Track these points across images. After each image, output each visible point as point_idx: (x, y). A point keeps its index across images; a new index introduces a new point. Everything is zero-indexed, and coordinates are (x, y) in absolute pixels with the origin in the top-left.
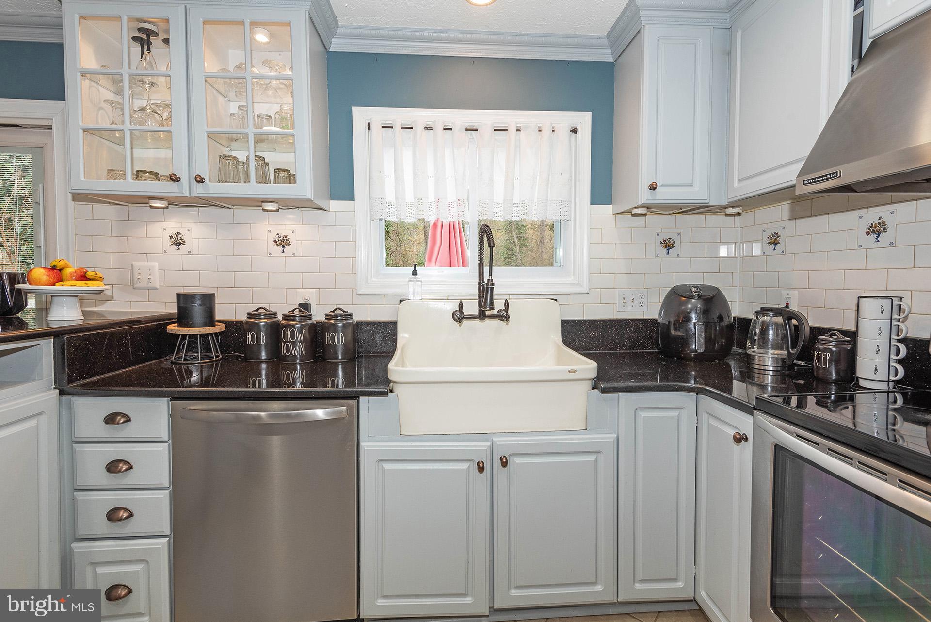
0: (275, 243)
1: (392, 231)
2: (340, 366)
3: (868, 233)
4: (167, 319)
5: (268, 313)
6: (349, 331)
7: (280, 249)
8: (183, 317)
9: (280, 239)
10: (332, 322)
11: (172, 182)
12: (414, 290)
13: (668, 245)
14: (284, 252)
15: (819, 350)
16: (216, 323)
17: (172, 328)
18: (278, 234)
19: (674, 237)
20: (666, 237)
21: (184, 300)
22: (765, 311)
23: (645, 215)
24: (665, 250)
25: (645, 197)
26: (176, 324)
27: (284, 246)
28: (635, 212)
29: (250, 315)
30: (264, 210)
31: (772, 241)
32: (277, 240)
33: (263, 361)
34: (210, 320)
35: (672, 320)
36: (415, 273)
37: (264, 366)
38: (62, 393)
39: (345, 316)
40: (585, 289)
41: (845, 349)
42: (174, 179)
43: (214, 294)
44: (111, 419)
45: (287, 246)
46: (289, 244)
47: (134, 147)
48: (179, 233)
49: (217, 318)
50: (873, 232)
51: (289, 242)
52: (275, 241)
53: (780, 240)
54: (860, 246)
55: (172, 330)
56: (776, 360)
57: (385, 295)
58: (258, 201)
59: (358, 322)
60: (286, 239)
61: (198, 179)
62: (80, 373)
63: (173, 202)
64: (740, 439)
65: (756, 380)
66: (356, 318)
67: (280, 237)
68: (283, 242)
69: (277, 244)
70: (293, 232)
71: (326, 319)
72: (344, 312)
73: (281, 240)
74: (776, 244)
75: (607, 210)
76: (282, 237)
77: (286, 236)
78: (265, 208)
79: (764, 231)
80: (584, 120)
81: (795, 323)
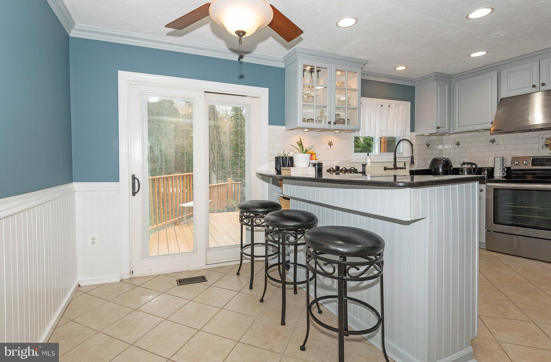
3: (490, 142)
7: (330, 146)
14: (331, 148)
22: (464, 163)
24: (427, 147)
32: (329, 143)
36: (368, 155)
41: (490, 171)
50: (492, 142)
51: (333, 144)
53: (461, 144)
54: (488, 145)
70: (333, 140)
72: (354, 168)
75: (414, 134)
79: (455, 141)
80: (408, 104)
81: (474, 166)
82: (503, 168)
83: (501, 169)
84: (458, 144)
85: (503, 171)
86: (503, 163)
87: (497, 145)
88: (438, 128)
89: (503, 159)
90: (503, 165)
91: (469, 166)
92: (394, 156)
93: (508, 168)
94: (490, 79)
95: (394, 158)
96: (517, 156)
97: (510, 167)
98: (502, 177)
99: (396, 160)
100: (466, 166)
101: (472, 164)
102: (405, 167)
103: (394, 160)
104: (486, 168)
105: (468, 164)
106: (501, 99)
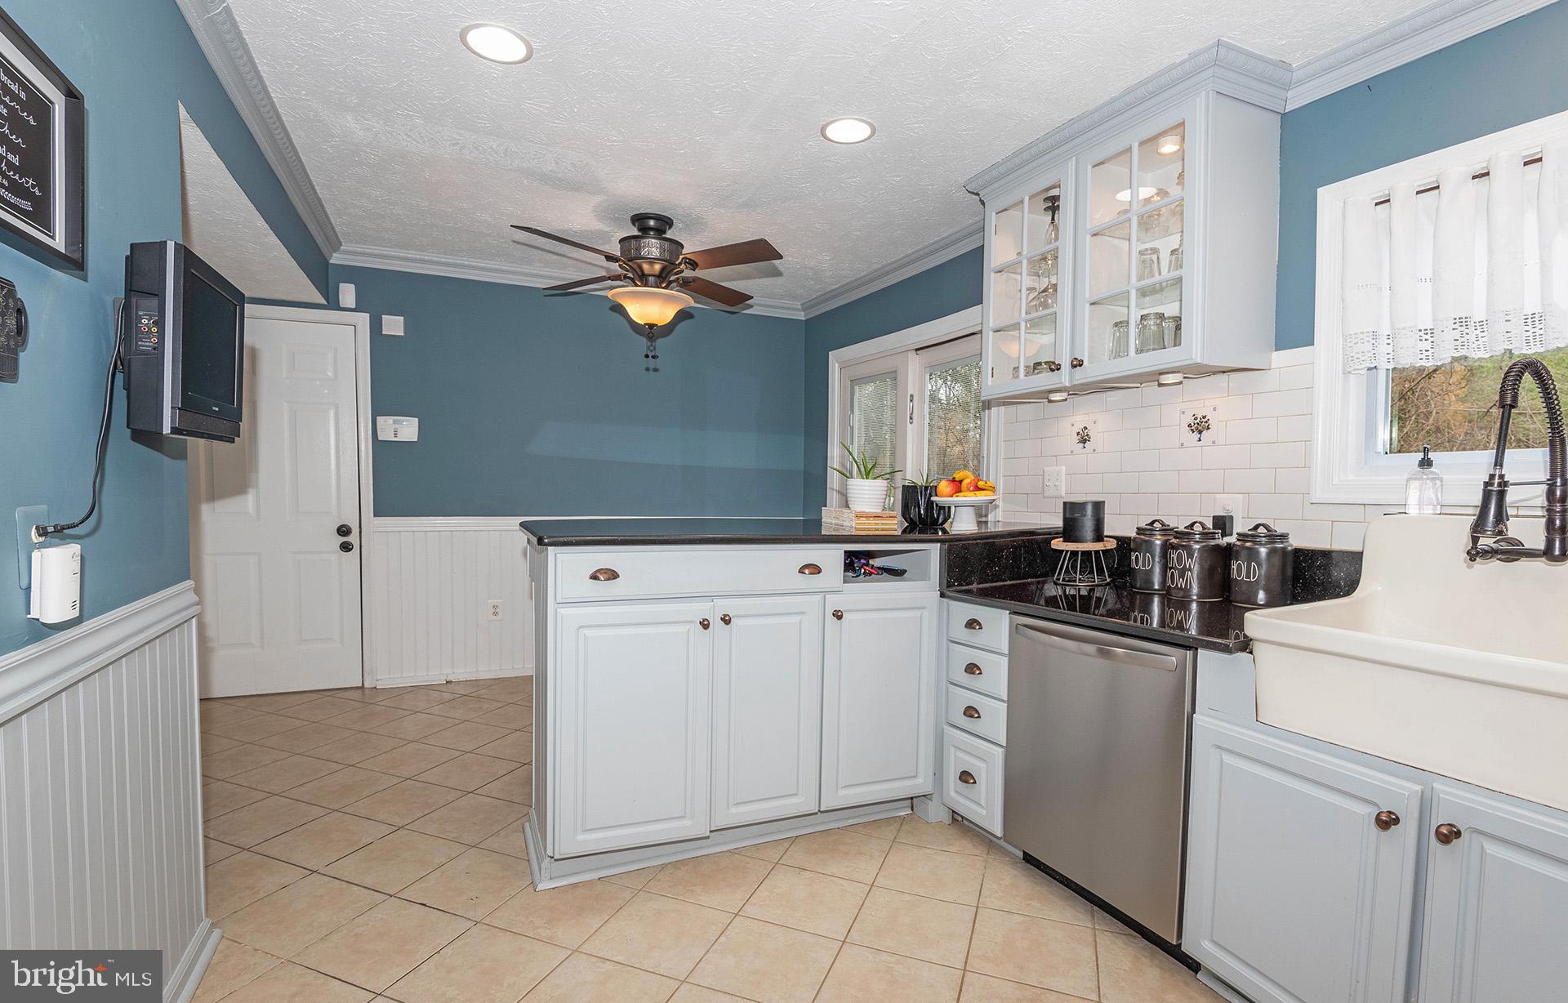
0: (1189, 429)
4: (1053, 534)
5: (1164, 527)
6: (1277, 560)
7: (1196, 436)
8: (1070, 531)
9: (1196, 422)
10: (1248, 544)
11: (1051, 373)
14: (1200, 440)
16: (1105, 539)
17: (1057, 544)
18: (1194, 415)
21: (1072, 511)
26: (1061, 539)
27: (1200, 432)
29: (1140, 531)
32: (1192, 424)
33: (1155, 592)
34: (1099, 537)
36: (1426, 463)
38: (942, 595)
39: (1270, 536)
42: (1055, 367)
43: (1104, 502)
44: (972, 624)
45: (1205, 431)
46: (1208, 428)
48: (1086, 428)
49: (1106, 533)
51: (1209, 425)
52: (1190, 426)
55: (1057, 546)
57: (1364, 505)
58: (1156, 374)
59: (1297, 551)
60: (1204, 420)
62: (956, 580)
63: (1075, 391)
66: (1295, 542)
67: (1196, 418)
68: (1200, 427)
69: (1192, 430)
70: (1215, 409)
71: (1238, 540)
73: (1198, 424)
76: (1199, 419)
77: (1204, 417)
78: (1164, 382)
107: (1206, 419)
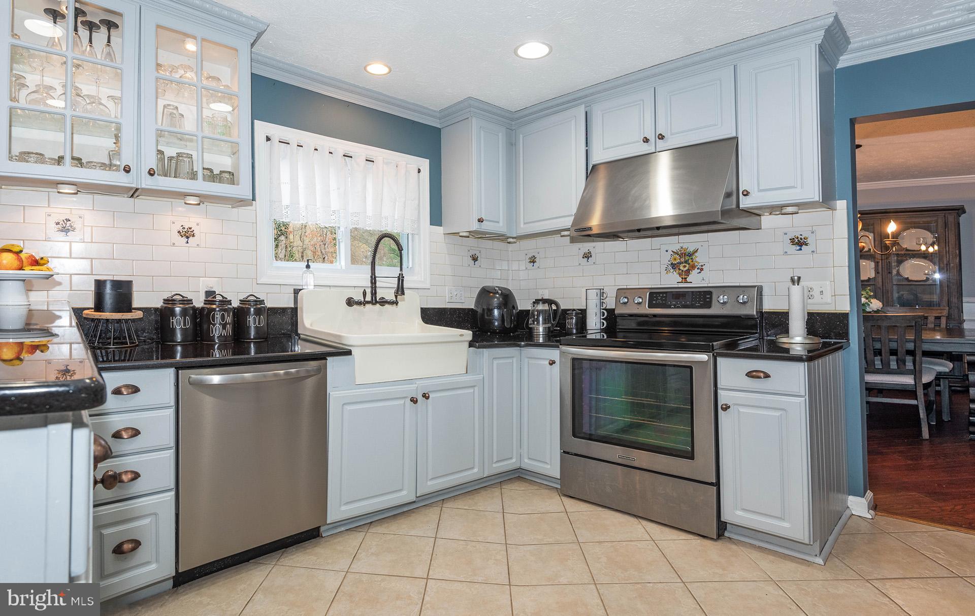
0: (178, 234)
1: (281, 231)
2: (252, 345)
3: (583, 258)
5: (184, 299)
7: (184, 239)
9: (184, 230)
12: (309, 281)
13: (475, 259)
14: (188, 243)
15: (568, 319)
16: (133, 310)
18: (182, 226)
19: (478, 254)
20: (473, 253)
22: (537, 302)
23: (468, 237)
24: (473, 262)
25: (475, 226)
27: (188, 238)
28: (461, 234)
29: (166, 301)
30: (185, 203)
31: (531, 261)
32: (181, 232)
33: (179, 344)
35: (485, 307)
36: (308, 267)
37: (179, 348)
40: (428, 286)
41: (580, 317)
43: (132, 281)
45: (191, 237)
46: (193, 236)
47: (74, 131)
50: (586, 257)
51: (194, 234)
52: (179, 232)
53: (537, 260)
54: (580, 264)
55: (87, 314)
56: (545, 328)
60: (190, 230)
61: (152, 172)
64: (552, 363)
65: (536, 341)
67: (184, 228)
68: (187, 234)
69: (181, 235)
70: (198, 224)
71: (241, 304)
72: (257, 298)
73: (185, 232)
74: (534, 263)
75: (439, 230)
76: (186, 229)
77: (190, 228)
78: (187, 202)
79: (526, 255)
80: (425, 164)
81: (554, 307)
82: (602, 311)
83: (598, 314)
84: (533, 261)
85: (602, 317)
86: (602, 301)
87: (594, 263)
88: (480, 221)
89: (602, 293)
90: (602, 304)
91: (546, 307)
92: (372, 274)
93: (611, 312)
94: (573, 122)
95: (371, 277)
96: (625, 287)
97: (613, 310)
98: (599, 331)
99: (375, 283)
100: (540, 307)
101: (550, 302)
102: (397, 301)
103: (372, 283)
104: (574, 310)
105: (544, 301)
106: (594, 166)
107: (191, 230)
